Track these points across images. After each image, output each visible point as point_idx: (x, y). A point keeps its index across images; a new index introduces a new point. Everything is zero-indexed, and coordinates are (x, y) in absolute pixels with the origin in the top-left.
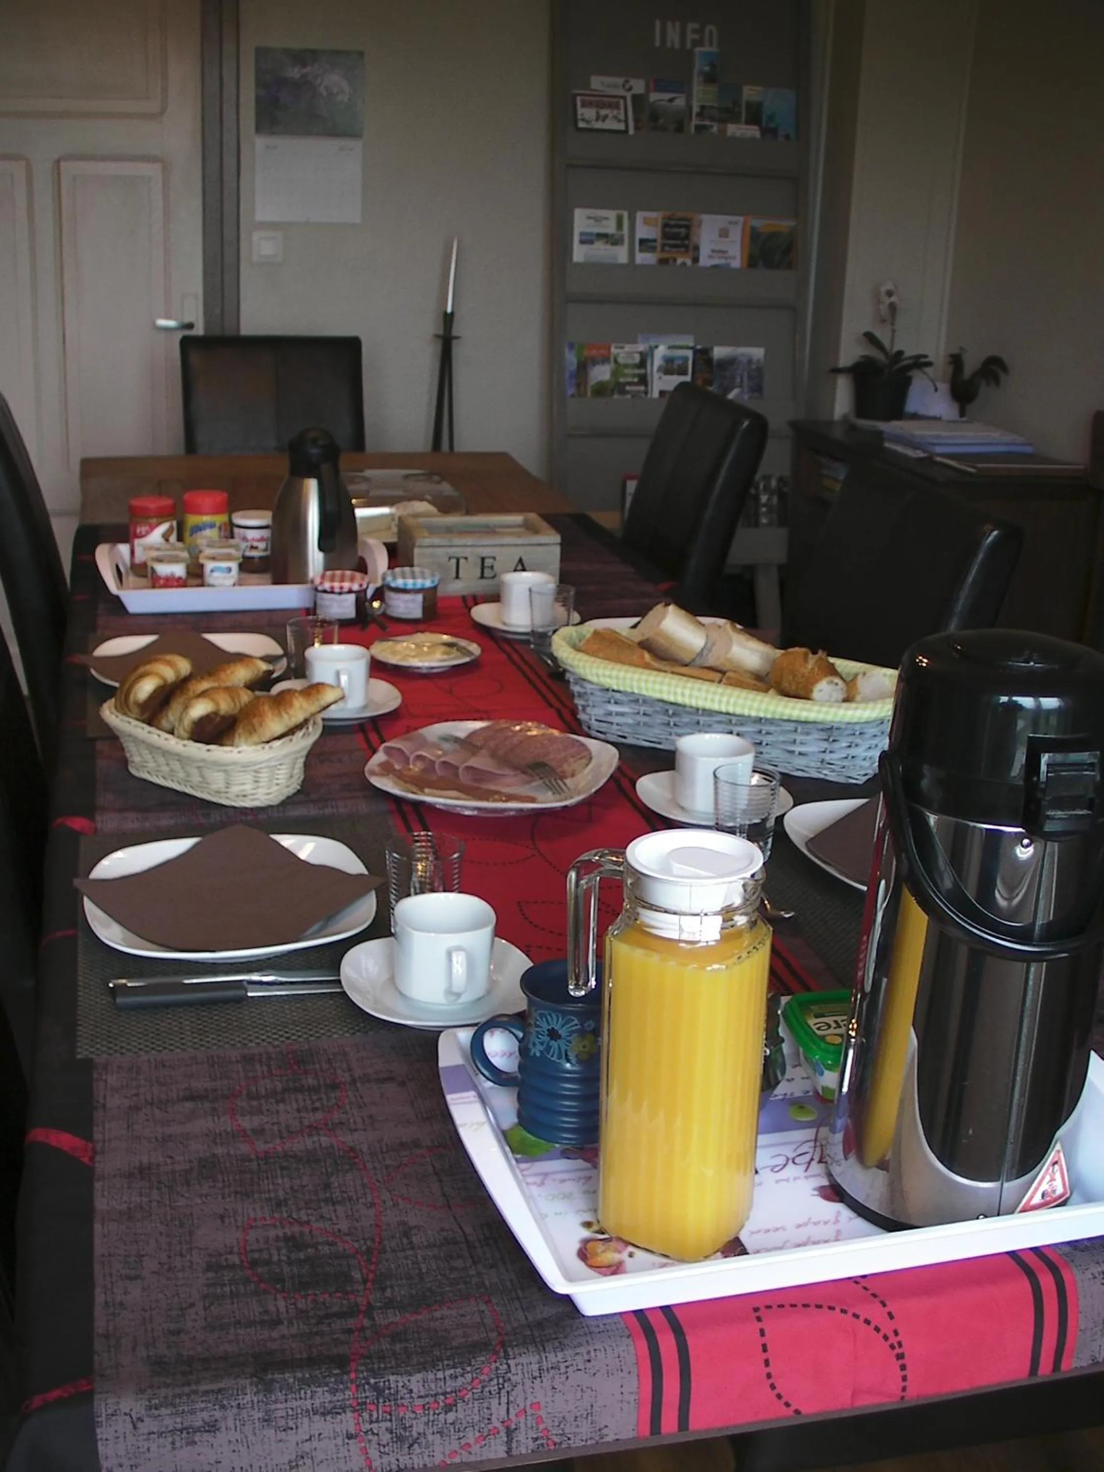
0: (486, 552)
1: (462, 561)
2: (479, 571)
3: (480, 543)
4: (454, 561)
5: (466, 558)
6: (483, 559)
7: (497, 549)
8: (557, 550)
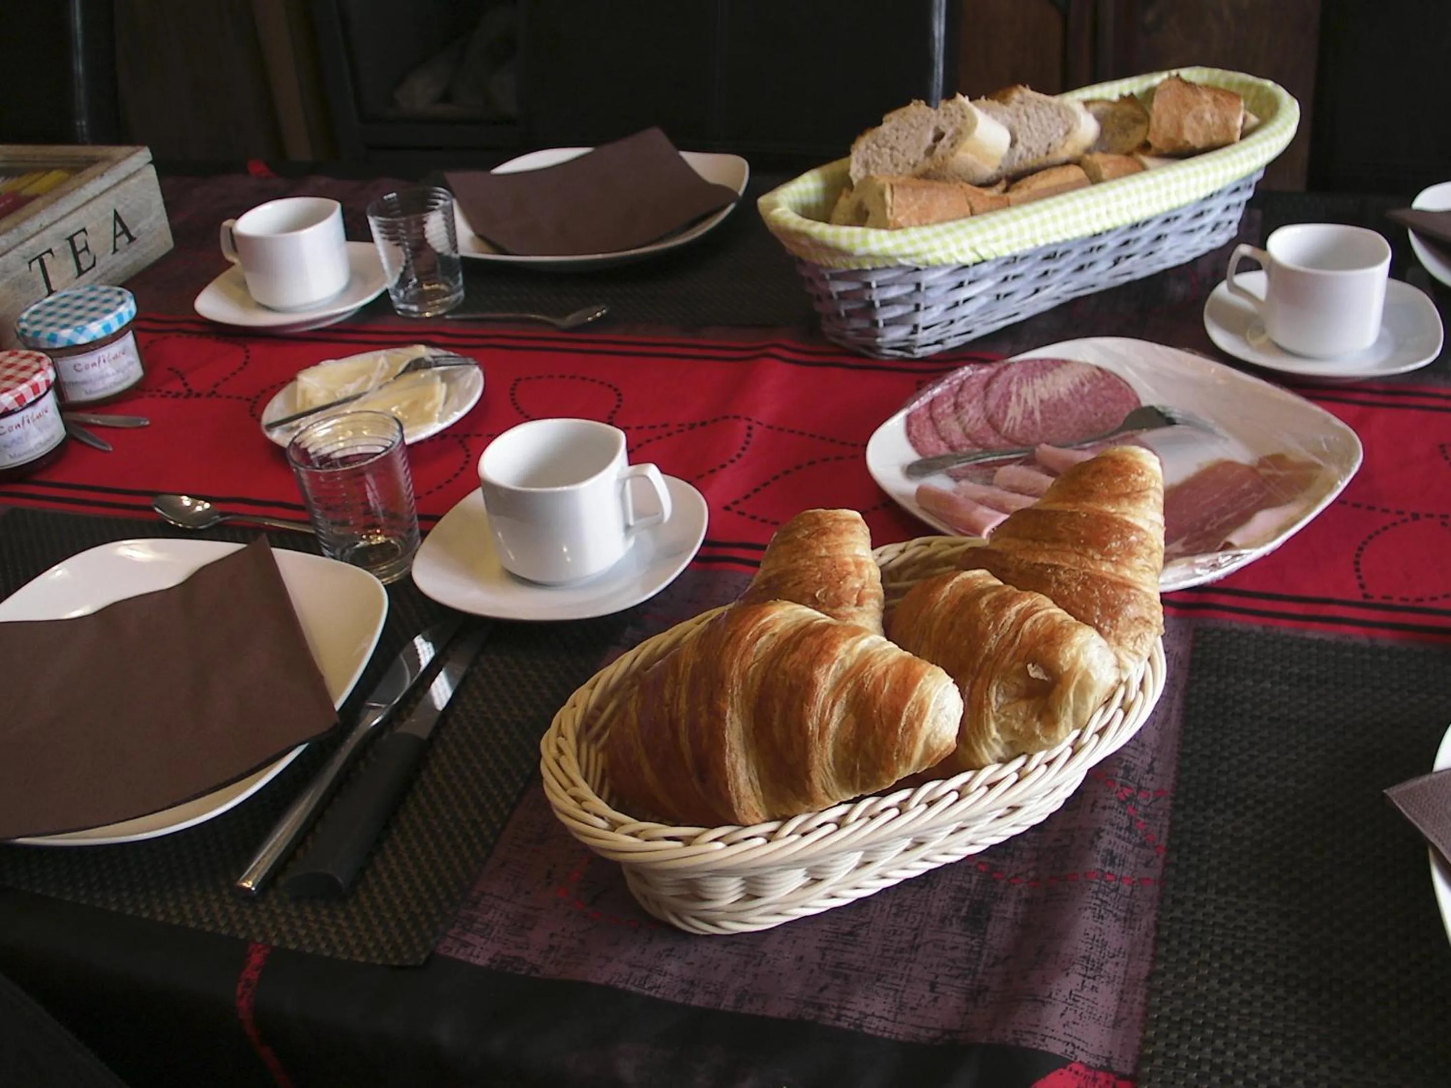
0: (69, 226)
1: (47, 258)
2: (72, 262)
3: (59, 215)
4: (36, 265)
5: (50, 251)
6: (71, 239)
7: (83, 212)
8: (152, 171)
